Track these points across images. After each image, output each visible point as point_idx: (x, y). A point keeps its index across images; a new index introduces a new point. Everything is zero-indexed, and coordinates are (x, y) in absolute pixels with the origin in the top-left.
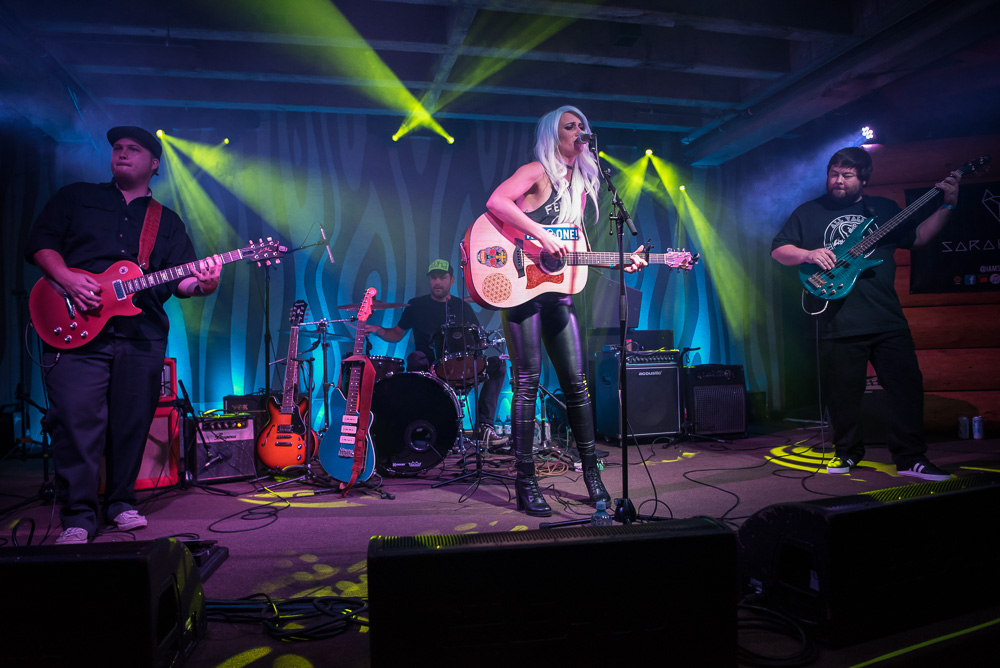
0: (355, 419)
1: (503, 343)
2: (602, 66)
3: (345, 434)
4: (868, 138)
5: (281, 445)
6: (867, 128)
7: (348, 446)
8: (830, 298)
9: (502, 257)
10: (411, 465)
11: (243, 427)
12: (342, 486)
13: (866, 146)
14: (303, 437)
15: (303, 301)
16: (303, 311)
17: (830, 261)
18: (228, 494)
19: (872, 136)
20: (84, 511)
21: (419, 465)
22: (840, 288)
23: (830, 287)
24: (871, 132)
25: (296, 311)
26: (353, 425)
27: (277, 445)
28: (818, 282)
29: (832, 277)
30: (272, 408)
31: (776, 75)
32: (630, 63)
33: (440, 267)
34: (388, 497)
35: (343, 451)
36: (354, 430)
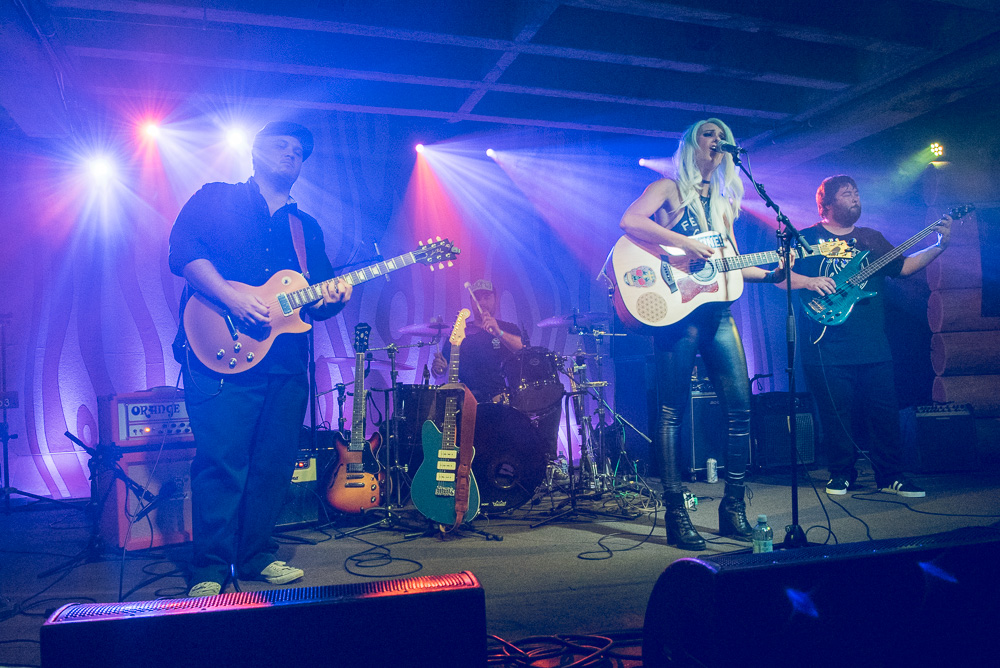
0: (453, 454)
1: (584, 370)
2: (670, 71)
3: (443, 471)
4: (936, 154)
5: (351, 486)
6: (936, 145)
7: (447, 484)
8: (829, 324)
9: (648, 275)
10: (495, 504)
11: (306, 466)
12: (442, 529)
13: (937, 164)
14: (376, 477)
15: (366, 324)
16: (368, 336)
17: (831, 287)
18: (307, 542)
19: (941, 153)
20: (217, 563)
21: (504, 504)
22: (838, 315)
23: (829, 314)
24: (941, 148)
25: (359, 335)
26: (451, 460)
27: (347, 486)
28: (818, 308)
29: (831, 304)
30: (338, 443)
31: (841, 86)
32: (699, 68)
33: (484, 287)
34: (496, 538)
35: (439, 491)
36: (453, 466)
